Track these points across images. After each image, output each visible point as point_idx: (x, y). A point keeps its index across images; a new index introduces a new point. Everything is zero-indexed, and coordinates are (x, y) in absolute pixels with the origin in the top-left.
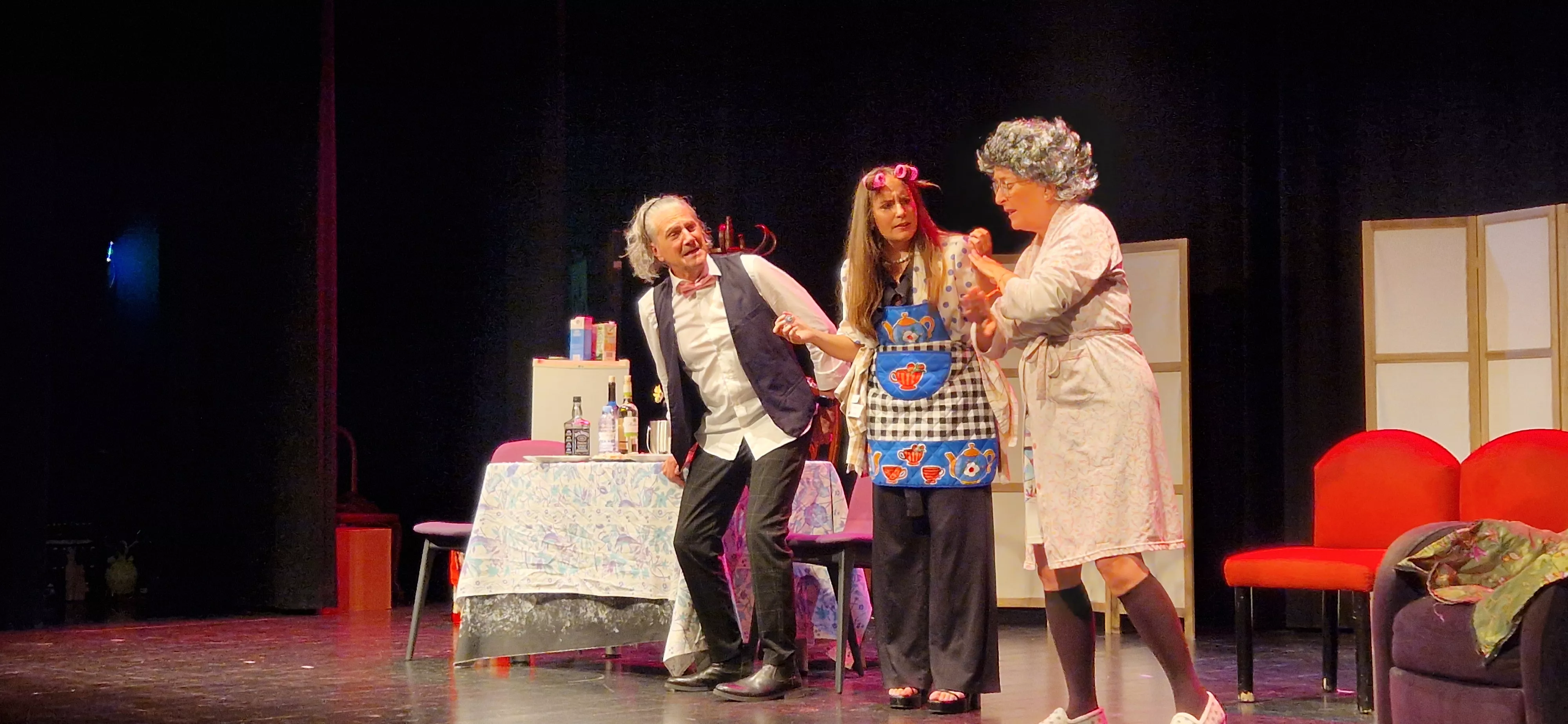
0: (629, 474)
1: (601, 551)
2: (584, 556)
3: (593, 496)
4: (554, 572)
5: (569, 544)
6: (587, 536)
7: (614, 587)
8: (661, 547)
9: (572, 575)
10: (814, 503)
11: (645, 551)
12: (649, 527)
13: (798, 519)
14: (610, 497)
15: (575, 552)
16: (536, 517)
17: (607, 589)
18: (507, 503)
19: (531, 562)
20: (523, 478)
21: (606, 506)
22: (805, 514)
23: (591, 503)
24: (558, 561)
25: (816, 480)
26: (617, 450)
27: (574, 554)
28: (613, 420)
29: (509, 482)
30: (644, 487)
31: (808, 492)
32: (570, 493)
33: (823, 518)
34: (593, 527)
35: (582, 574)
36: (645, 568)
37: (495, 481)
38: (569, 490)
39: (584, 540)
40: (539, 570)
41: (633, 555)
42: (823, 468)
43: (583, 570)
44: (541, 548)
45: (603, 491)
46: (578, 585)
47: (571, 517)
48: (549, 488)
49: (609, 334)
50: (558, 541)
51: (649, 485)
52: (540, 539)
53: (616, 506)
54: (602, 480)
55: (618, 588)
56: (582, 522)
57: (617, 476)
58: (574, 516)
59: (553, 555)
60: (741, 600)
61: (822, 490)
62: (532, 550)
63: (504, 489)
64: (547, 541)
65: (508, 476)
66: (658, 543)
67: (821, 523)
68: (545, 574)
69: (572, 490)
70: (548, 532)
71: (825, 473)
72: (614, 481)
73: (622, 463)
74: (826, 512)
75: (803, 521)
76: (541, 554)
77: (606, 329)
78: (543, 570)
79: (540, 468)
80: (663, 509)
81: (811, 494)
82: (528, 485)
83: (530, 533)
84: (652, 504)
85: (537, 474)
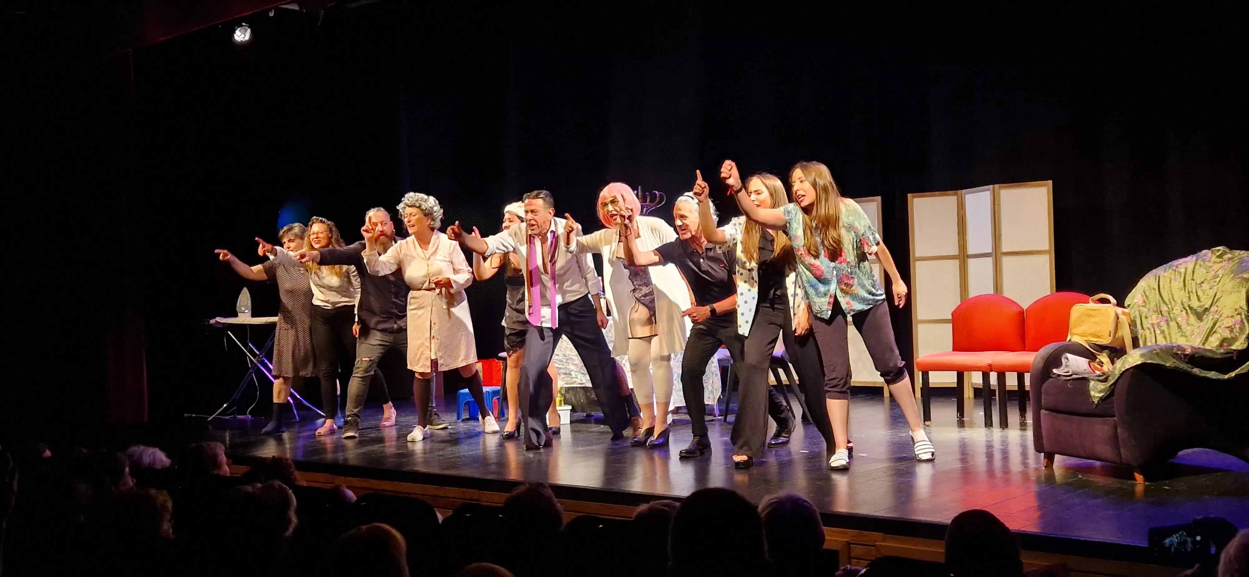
24: (575, 371)
64: (568, 361)
70: (568, 357)
76: (566, 368)
83: (558, 358)
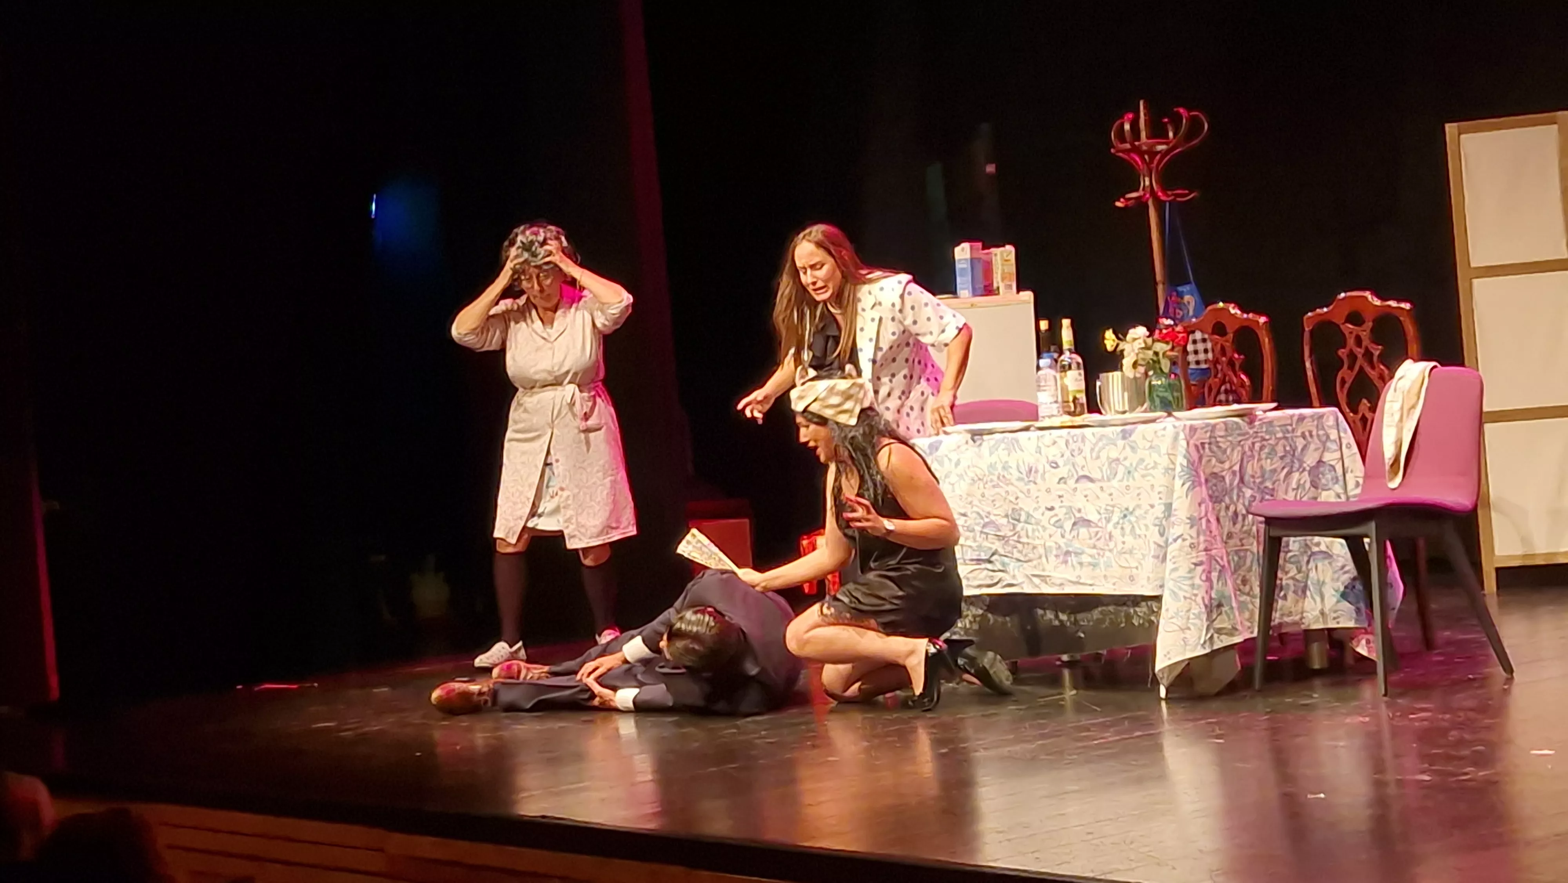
0: (1087, 442)
1: (1052, 539)
2: (1031, 547)
3: (1041, 471)
4: (996, 569)
5: (1013, 533)
6: (1033, 522)
7: (1071, 582)
8: (1128, 529)
9: (1016, 571)
10: (1320, 462)
11: (1107, 537)
12: (1113, 506)
13: (1302, 482)
14: (1063, 472)
15: (1019, 543)
16: (967, 503)
17: (1062, 585)
19: (969, 557)
20: (950, 455)
21: (1059, 483)
22: (1309, 474)
23: (1039, 481)
24: (1000, 555)
25: (1321, 432)
27: (1018, 545)
30: (1108, 458)
31: (1312, 447)
32: (1011, 470)
33: (1332, 479)
34: (1041, 511)
35: (1029, 569)
36: (1108, 558)
38: (1011, 467)
40: (977, 567)
41: (1093, 542)
42: (1328, 417)
43: (1030, 563)
44: (978, 540)
45: (1055, 466)
46: (1024, 582)
47: (1013, 500)
48: (984, 467)
49: (1007, 261)
50: (999, 530)
51: (1114, 455)
53: (1071, 483)
54: (1053, 453)
55: (1075, 583)
56: (1028, 505)
57: (1073, 446)
58: (1017, 498)
59: (994, 547)
60: (1242, 587)
61: (1329, 444)
62: (968, 543)
64: (985, 530)
66: (1124, 526)
67: (1329, 486)
68: (986, 571)
69: (1013, 465)
71: (1331, 422)
72: (1067, 454)
73: (1077, 431)
74: (1335, 471)
75: (1308, 485)
77: (1001, 255)
78: (983, 567)
79: (970, 442)
81: (1316, 449)
82: (958, 464)
84: (1119, 477)
85: (967, 449)
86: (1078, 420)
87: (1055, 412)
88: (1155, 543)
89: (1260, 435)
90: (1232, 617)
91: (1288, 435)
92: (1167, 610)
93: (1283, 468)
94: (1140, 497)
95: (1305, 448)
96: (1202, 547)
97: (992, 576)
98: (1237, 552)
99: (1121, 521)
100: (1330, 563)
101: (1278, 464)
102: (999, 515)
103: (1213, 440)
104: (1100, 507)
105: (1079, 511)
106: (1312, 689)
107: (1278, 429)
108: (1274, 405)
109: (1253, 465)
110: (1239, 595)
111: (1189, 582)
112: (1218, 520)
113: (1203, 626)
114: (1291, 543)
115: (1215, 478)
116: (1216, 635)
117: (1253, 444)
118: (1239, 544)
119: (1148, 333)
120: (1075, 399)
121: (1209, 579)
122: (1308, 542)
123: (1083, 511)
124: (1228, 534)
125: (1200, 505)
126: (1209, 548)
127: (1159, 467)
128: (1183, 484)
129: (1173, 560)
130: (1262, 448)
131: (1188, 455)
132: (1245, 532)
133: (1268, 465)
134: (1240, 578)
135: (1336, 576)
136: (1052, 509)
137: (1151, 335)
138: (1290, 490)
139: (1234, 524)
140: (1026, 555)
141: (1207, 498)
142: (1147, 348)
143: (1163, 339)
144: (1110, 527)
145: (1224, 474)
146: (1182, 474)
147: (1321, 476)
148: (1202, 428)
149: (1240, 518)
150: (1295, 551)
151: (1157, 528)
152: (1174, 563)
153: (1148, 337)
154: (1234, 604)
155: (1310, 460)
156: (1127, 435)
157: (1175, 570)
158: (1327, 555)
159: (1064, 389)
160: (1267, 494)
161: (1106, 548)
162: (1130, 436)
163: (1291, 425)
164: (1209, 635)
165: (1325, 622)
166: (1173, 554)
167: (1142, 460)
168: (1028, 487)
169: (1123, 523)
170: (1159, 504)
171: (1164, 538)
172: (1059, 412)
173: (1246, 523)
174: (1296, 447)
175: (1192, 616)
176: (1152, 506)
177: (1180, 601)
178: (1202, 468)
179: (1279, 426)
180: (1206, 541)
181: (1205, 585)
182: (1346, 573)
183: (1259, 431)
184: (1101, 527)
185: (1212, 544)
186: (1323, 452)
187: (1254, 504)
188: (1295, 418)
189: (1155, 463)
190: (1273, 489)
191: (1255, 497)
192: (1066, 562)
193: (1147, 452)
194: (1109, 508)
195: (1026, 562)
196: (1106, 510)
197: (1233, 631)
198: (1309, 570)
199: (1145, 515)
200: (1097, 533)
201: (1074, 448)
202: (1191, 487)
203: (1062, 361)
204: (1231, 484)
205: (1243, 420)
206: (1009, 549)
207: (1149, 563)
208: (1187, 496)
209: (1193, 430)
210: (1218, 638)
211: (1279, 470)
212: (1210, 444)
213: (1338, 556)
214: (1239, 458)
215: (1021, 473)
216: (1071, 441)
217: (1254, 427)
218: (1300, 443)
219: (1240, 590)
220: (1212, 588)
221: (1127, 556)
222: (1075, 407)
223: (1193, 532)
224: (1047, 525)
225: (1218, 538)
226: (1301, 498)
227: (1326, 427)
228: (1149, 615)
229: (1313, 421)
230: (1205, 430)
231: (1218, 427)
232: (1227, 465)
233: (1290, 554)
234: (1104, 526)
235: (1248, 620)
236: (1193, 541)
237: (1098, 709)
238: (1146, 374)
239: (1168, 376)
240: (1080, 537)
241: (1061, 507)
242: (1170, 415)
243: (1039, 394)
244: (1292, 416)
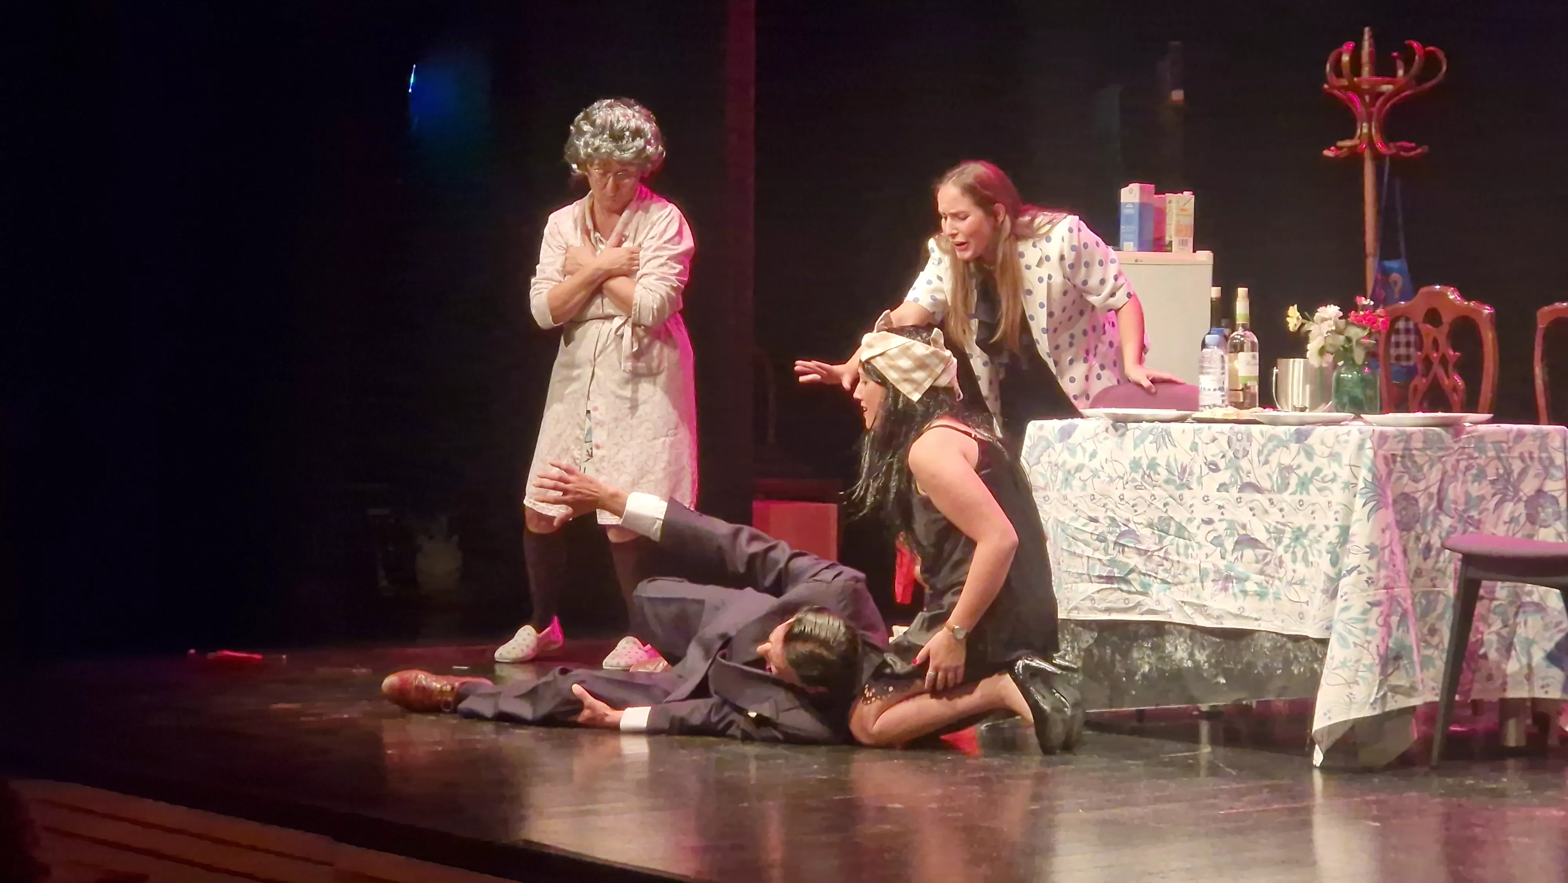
0: (1254, 443)
1: (1209, 559)
2: (1182, 567)
3: (1197, 475)
4: (1133, 589)
5: (1158, 547)
6: (1186, 534)
7: (1231, 614)
8: (1299, 554)
9: (1161, 595)
10: (1540, 492)
11: (1277, 562)
12: (1282, 524)
13: (1516, 514)
14: (1224, 476)
15: (1167, 559)
16: (1104, 506)
17: (1218, 617)
18: (1058, 482)
19: (1096, 574)
20: (1083, 444)
21: (1218, 490)
22: (1526, 506)
23: (1194, 485)
24: (1140, 573)
25: (1544, 455)
26: (1226, 403)
27: (1165, 562)
28: (1222, 356)
29: (1062, 451)
30: (1280, 464)
31: (1532, 472)
32: (1159, 469)
33: (1554, 513)
34: (1197, 522)
35: (1177, 593)
36: (1277, 587)
37: (1039, 449)
38: (1159, 465)
39: (1182, 541)
40: (1109, 586)
41: (1259, 566)
42: (1554, 437)
43: (1179, 587)
44: (1113, 552)
45: (1214, 468)
46: (1172, 610)
47: (1161, 506)
48: (1126, 463)
49: (1182, 210)
50: (1140, 542)
51: (1286, 460)
52: (1112, 538)
53: (1234, 491)
54: (1212, 452)
55: (1236, 616)
56: (1179, 515)
57: (1237, 445)
58: (1165, 505)
60: (1428, 638)
61: (1553, 471)
62: (1098, 555)
63: (1053, 459)
65: (1061, 441)
66: (1296, 550)
67: (1550, 522)
68: (1120, 592)
72: (1230, 454)
73: (1243, 427)
74: (1558, 504)
75: (1523, 519)
77: (1178, 202)
78: (1116, 586)
79: (1111, 429)
80: (1304, 497)
81: (1537, 476)
82: (1093, 455)
83: (1096, 529)
84: (1292, 488)
85: (1105, 439)
86: (1246, 414)
87: (1219, 402)
88: (1325, 574)
89: (1467, 450)
90: (1411, 674)
91: (1502, 455)
92: (1332, 658)
93: (1494, 495)
94: (1314, 515)
95: (1523, 472)
96: (1382, 583)
97: (1127, 599)
98: (1426, 594)
99: (1292, 545)
100: (1542, 618)
101: (1486, 489)
102: (1141, 524)
103: (1407, 452)
104: (1270, 525)
105: (1244, 527)
106: (1502, 770)
107: (1490, 445)
108: (1489, 416)
109: (1455, 487)
110: (1425, 648)
111: (1359, 626)
112: (1405, 552)
113: (1375, 681)
114: (1498, 589)
115: (1404, 499)
116: (1389, 694)
117: (1458, 461)
118: (1430, 584)
119: (1341, 314)
120: (1246, 388)
121: (1387, 625)
122: (1518, 590)
123: (1248, 527)
124: (1416, 571)
125: (1383, 531)
126: (1391, 585)
127: (1340, 480)
128: (1364, 505)
129: (1344, 598)
130: (1468, 468)
131: (1374, 469)
132: (1439, 570)
133: (1475, 490)
134: (1428, 626)
135: (1547, 635)
136: (1209, 522)
137: (1345, 317)
138: (1501, 523)
139: (1425, 559)
140: (1174, 576)
141: (1394, 523)
142: (1339, 332)
143: (1359, 323)
144: (1280, 550)
145: (1417, 495)
146: (1364, 491)
147: (1540, 509)
148: (1395, 437)
149: (1433, 553)
150: (1502, 600)
151: (1329, 555)
152: (1346, 600)
153: (1340, 318)
154: (1416, 658)
155: (1528, 488)
156: (1303, 438)
157: (1345, 609)
158: (1540, 608)
159: (1233, 375)
160: (1471, 525)
161: (1276, 575)
162: (1306, 439)
163: (1507, 443)
164: (1382, 693)
165: (1531, 689)
166: (1345, 590)
167: (1318, 471)
168: (1178, 493)
169: (1295, 547)
170: (1335, 526)
171: (1337, 570)
172: (1223, 401)
173: (1442, 558)
174: (1512, 471)
175: (1362, 668)
176: (1327, 528)
177: (1348, 647)
178: (1391, 485)
179: (1493, 443)
180: (1387, 577)
181: (1381, 632)
182: (1561, 631)
183: (1467, 446)
184: (1271, 550)
185: (1395, 582)
186: (1545, 479)
187: (1453, 536)
188: (1512, 436)
189: (1335, 474)
190: (1479, 521)
191: (1455, 528)
192: (1225, 589)
193: (1325, 461)
194: (1279, 526)
195: (1176, 585)
196: (1275, 527)
197: (1410, 691)
198: (1516, 625)
199: (1319, 539)
200: (1266, 556)
201: (1238, 448)
202: (1375, 509)
203: (1234, 338)
204: (1426, 509)
205: (1447, 431)
206: (1152, 566)
207: (1319, 598)
208: (1368, 519)
209: (1383, 438)
210: (1393, 697)
211: (1489, 497)
212: (1403, 457)
213: (1554, 609)
214: (1439, 477)
215: (1174, 475)
216: (1234, 438)
217: (1459, 441)
218: (1517, 466)
219: (1425, 641)
220: (1389, 635)
221: (1297, 587)
222: (1244, 399)
223: (1373, 564)
224: (1203, 542)
225: (1402, 574)
226: (1514, 535)
227: (1550, 450)
228: (1312, 662)
229: (1534, 441)
230: (1399, 438)
231: (1414, 436)
232: (1422, 485)
233: (1496, 603)
234: (1273, 548)
235: (1433, 680)
236: (1372, 575)
237: (1234, 773)
238: (1335, 366)
239: (1360, 368)
240: (1244, 559)
241: (1220, 520)
242: (1358, 417)
243: (1201, 377)
244: (1508, 432)
